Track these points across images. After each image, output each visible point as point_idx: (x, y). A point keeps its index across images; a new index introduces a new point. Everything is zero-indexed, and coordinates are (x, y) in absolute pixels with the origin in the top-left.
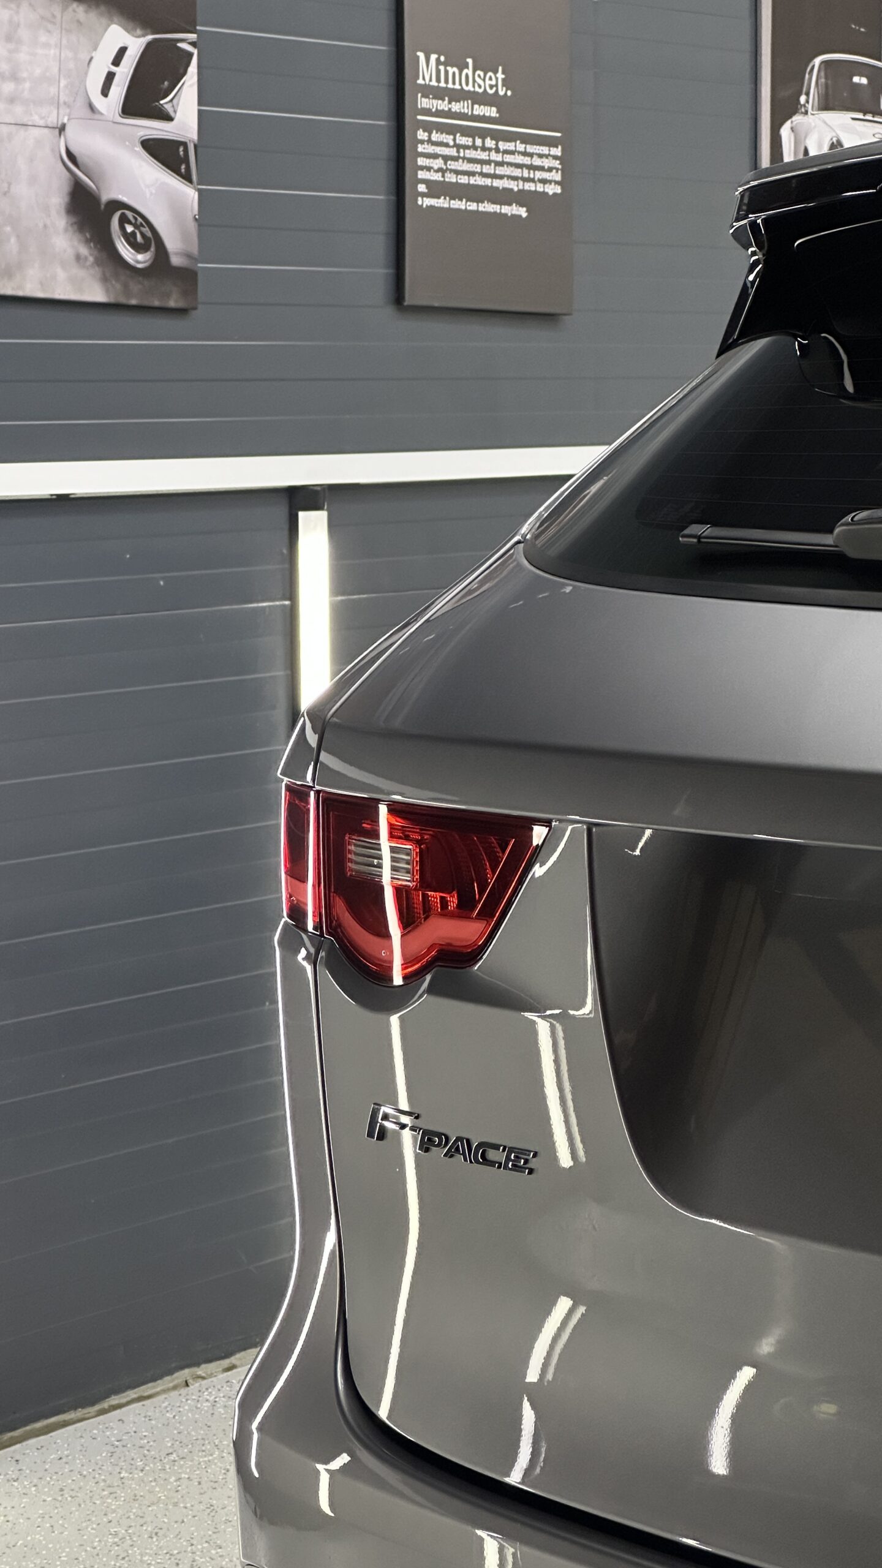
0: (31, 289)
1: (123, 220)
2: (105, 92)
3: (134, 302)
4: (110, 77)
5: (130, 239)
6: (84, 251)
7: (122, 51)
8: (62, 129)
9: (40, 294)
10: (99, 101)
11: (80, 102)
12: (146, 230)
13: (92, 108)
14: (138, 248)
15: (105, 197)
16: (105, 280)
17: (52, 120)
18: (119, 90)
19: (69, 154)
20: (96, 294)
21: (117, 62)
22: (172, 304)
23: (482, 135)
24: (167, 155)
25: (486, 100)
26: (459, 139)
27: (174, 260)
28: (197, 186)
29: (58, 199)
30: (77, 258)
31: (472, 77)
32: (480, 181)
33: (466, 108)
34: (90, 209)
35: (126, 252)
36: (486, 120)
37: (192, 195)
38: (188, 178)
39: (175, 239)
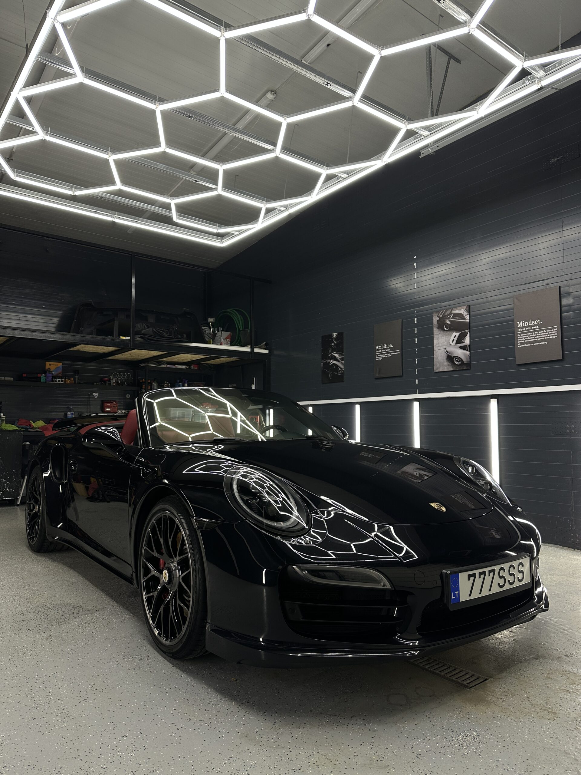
0: (441, 370)
1: (456, 358)
2: (453, 342)
3: (458, 369)
4: (454, 340)
5: (457, 361)
6: (449, 364)
8: (446, 348)
9: (442, 371)
10: (452, 344)
11: (449, 344)
12: (460, 359)
14: (458, 362)
15: (453, 356)
16: (453, 367)
17: (444, 347)
19: (447, 351)
20: (451, 369)
21: (455, 337)
22: (464, 369)
23: (535, 332)
24: (463, 348)
25: (535, 325)
26: (528, 334)
27: (465, 362)
28: (470, 351)
29: (445, 358)
30: (448, 365)
31: (531, 323)
32: (534, 340)
33: (530, 328)
34: (450, 358)
35: (456, 363)
36: (535, 329)
37: (468, 353)
38: (467, 350)
39: (464, 360)
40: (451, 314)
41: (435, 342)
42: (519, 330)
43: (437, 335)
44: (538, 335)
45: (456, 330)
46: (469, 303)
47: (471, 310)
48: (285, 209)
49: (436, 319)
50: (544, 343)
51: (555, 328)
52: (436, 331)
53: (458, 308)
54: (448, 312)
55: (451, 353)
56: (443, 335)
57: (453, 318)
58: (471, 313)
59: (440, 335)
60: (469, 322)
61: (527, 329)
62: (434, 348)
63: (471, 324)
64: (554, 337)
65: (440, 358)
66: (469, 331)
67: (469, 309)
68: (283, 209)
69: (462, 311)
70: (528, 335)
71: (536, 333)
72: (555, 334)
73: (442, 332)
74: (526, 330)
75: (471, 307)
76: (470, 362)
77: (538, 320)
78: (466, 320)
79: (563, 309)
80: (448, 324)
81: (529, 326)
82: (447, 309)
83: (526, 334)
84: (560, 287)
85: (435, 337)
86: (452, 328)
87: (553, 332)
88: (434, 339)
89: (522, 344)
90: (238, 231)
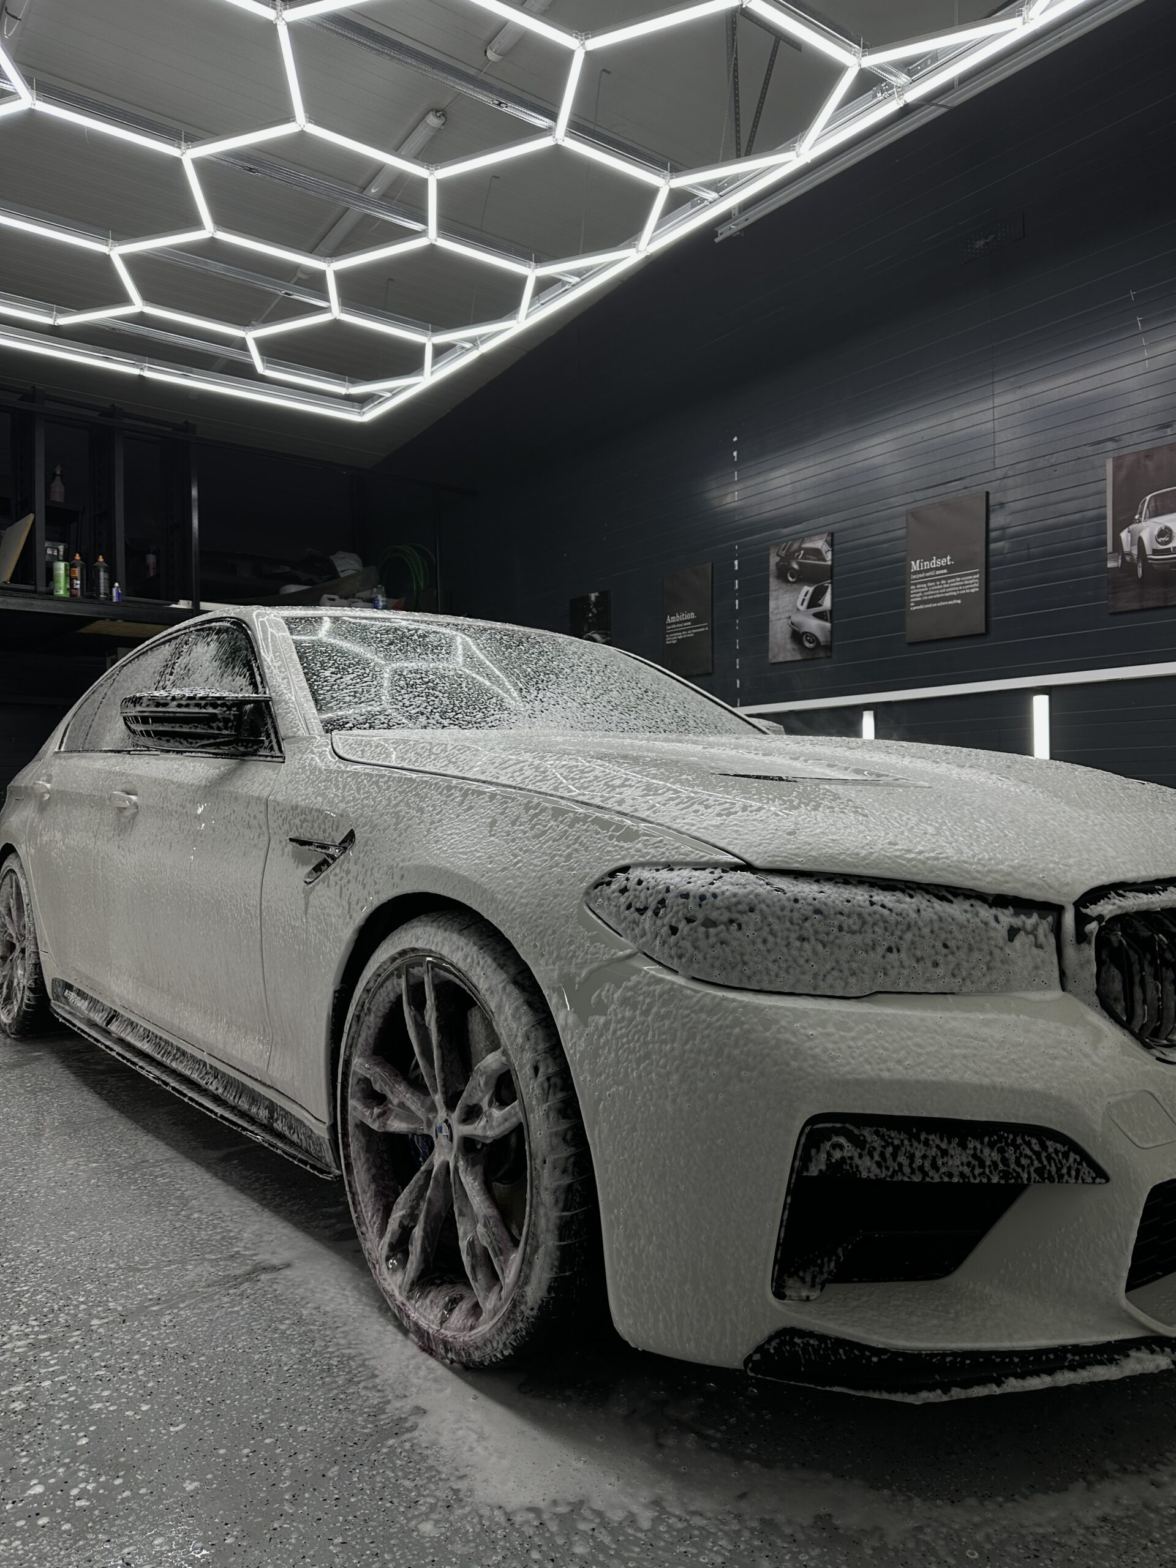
0: (781, 659)
1: (806, 636)
2: (802, 604)
3: (810, 658)
4: (804, 600)
5: (809, 641)
6: (795, 647)
7: (807, 592)
8: (790, 617)
9: (783, 661)
10: (801, 607)
11: (795, 608)
12: (814, 637)
13: (798, 610)
14: (810, 643)
15: (801, 631)
16: (801, 653)
17: (787, 615)
18: (806, 603)
19: (792, 624)
20: (799, 657)
21: (806, 595)
22: (821, 655)
23: (940, 580)
24: (819, 616)
25: (942, 568)
26: (929, 584)
27: (822, 644)
28: (831, 622)
29: (788, 636)
30: (794, 649)
31: (936, 562)
32: (938, 596)
33: (932, 573)
34: (797, 636)
35: (807, 645)
36: (941, 574)
37: (828, 625)
38: (826, 620)
39: (821, 639)
40: (800, 549)
41: (772, 604)
42: (914, 577)
43: (775, 590)
44: (945, 586)
45: (809, 582)
46: (830, 528)
47: (835, 543)
48: (471, 345)
49: (774, 560)
50: (955, 601)
51: (975, 573)
52: (773, 583)
53: (814, 538)
54: (796, 546)
55: (799, 625)
56: (786, 592)
57: (804, 557)
58: (836, 547)
59: (781, 591)
60: (832, 566)
61: (928, 574)
62: (771, 616)
63: (835, 570)
64: (973, 591)
65: (779, 636)
66: (831, 583)
67: (832, 540)
68: (468, 345)
69: (820, 544)
70: (928, 587)
71: (943, 582)
72: (975, 585)
73: (784, 585)
74: (926, 577)
75: (835, 535)
76: (831, 642)
77: (946, 557)
78: (825, 561)
79: (993, 535)
80: (794, 569)
81: (931, 569)
82: (795, 540)
83: (925, 585)
84: (988, 494)
85: (773, 595)
86: (802, 578)
87: (971, 582)
88: (771, 598)
89: (917, 603)
90: (390, 390)
